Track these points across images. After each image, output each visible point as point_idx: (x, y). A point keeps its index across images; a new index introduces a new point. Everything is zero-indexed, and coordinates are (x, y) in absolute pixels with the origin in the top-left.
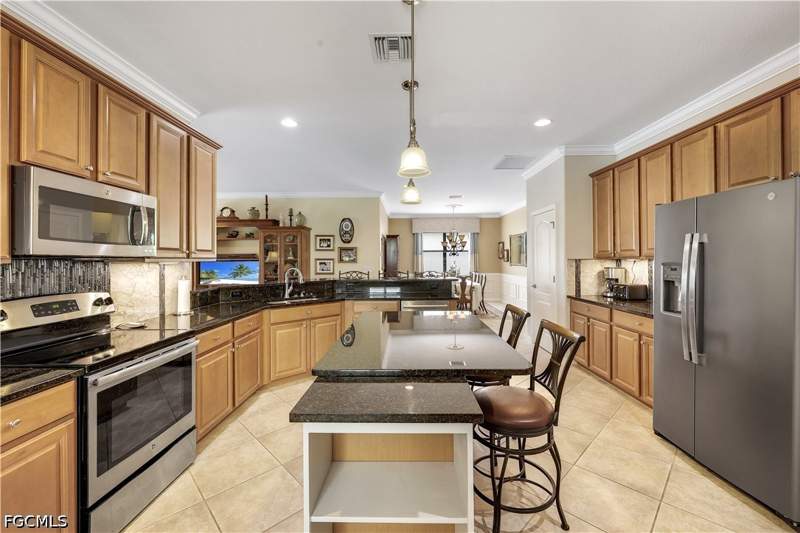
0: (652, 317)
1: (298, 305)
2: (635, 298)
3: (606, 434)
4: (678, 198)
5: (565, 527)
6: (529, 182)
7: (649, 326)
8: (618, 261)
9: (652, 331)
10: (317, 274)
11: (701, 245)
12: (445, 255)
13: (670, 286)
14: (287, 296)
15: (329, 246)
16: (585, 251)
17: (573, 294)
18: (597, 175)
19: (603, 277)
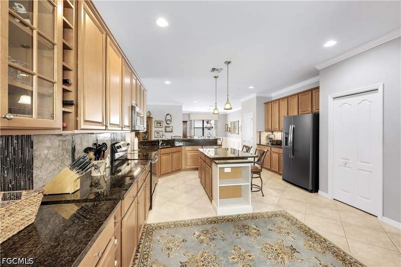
0: (282, 148)
1: (164, 148)
2: (278, 144)
3: (270, 181)
4: (289, 115)
5: (263, 196)
6: (242, 103)
7: (281, 151)
8: (272, 132)
9: (282, 152)
10: (155, 137)
11: (294, 128)
12: (203, 130)
13: (287, 139)
14: (160, 145)
15: (161, 125)
16: (262, 129)
17: (259, 143)
18: (266, 103)
19: (268, 138)
